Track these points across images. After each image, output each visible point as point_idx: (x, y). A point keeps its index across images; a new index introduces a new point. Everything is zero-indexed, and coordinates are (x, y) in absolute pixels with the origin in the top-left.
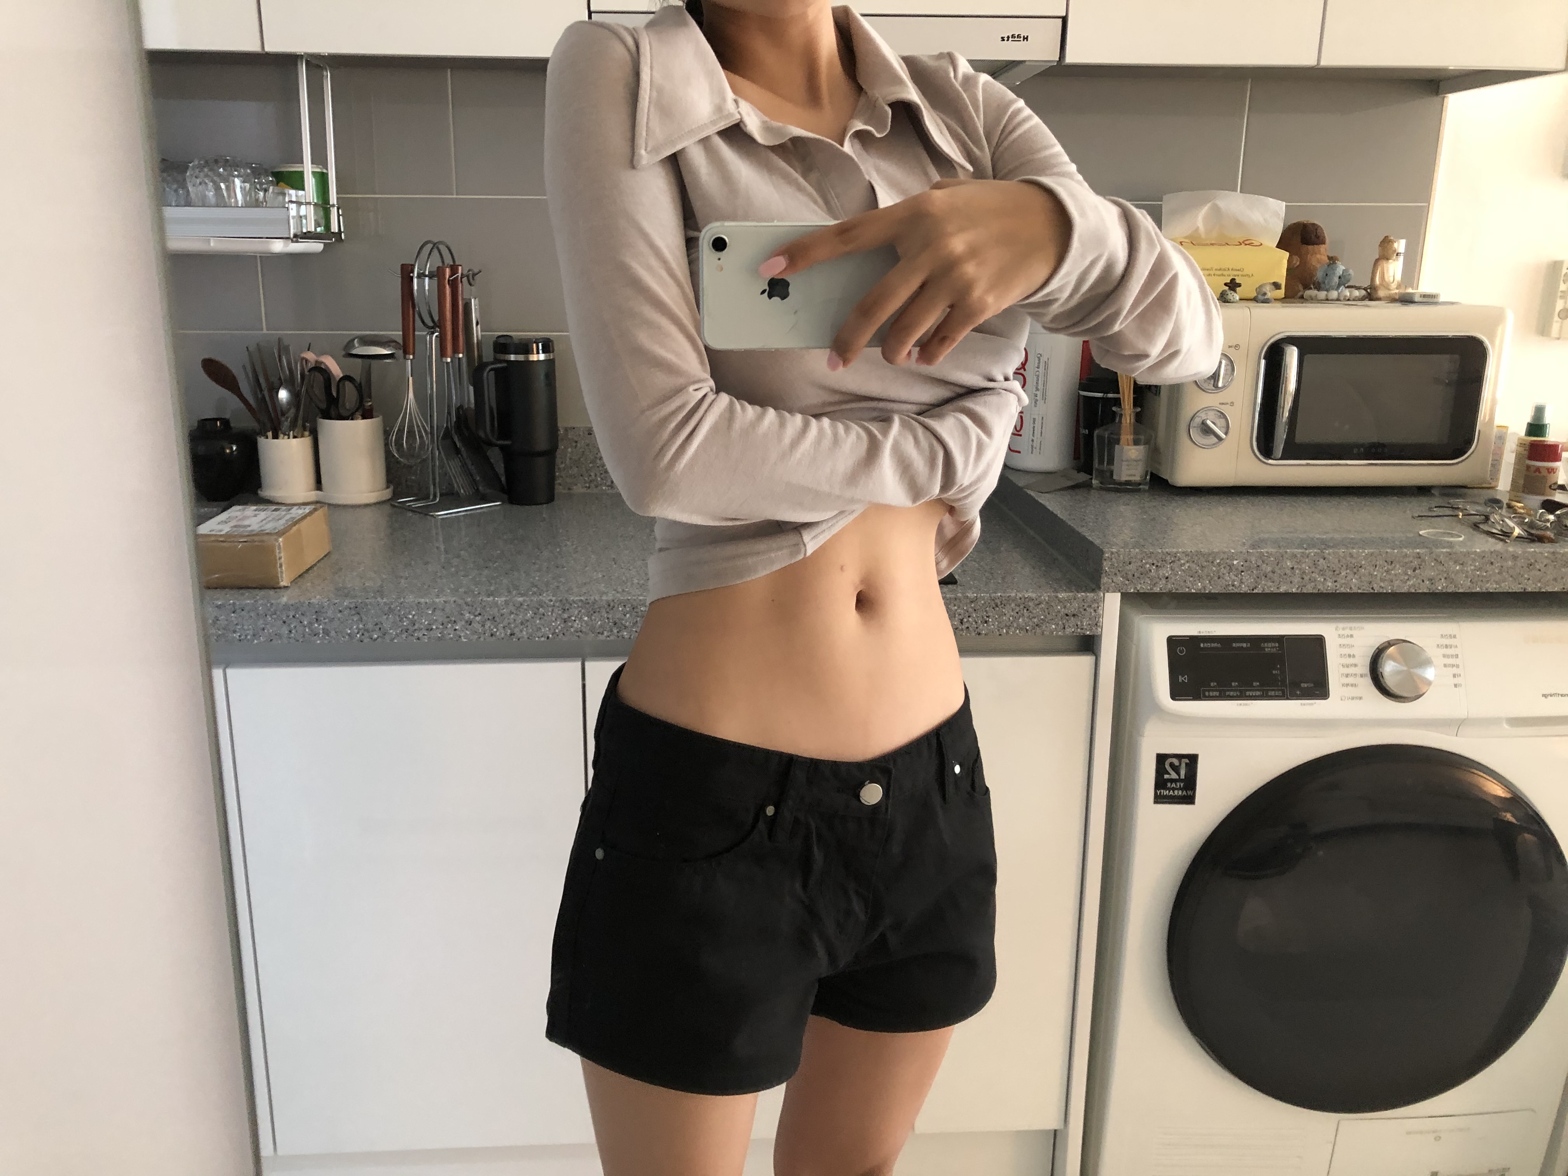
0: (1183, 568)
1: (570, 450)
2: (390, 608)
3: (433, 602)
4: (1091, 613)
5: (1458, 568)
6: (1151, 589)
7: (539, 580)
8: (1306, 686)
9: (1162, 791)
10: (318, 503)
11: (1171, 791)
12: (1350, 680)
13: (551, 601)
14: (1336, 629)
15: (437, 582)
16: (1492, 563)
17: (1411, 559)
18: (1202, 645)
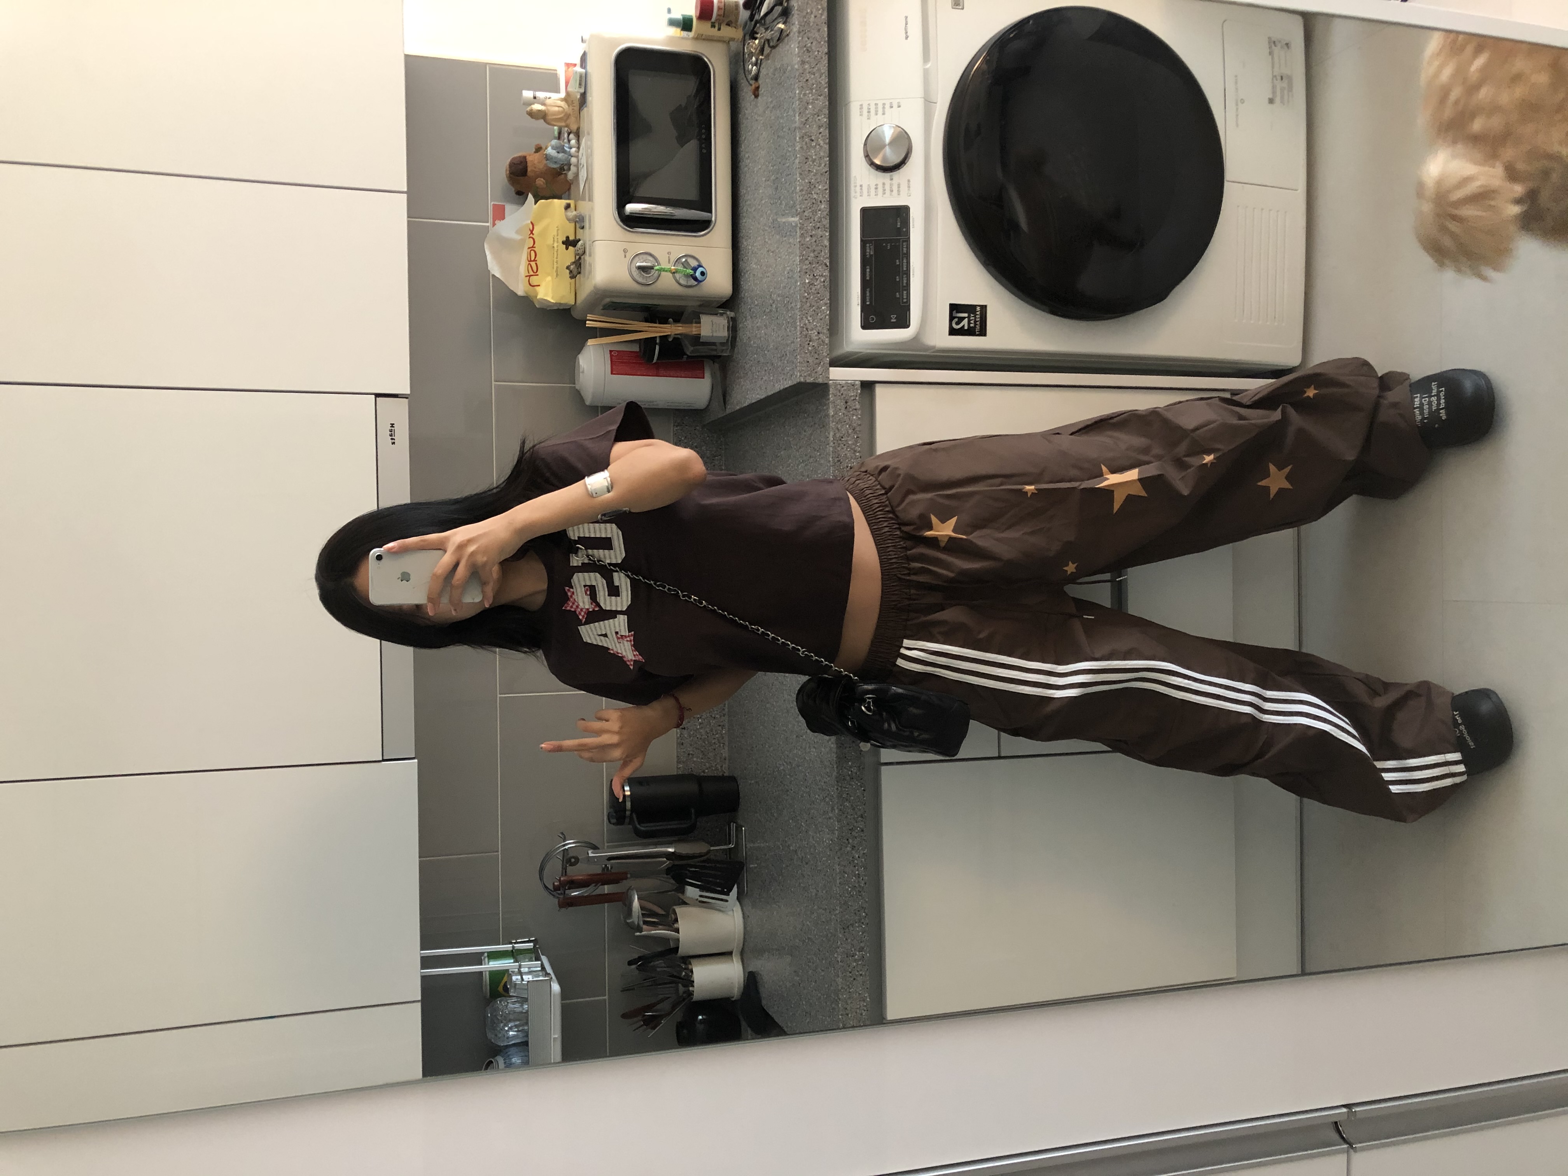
1: (695, 759)
2: (844, 904)
4: (844, 389)
5: (810, 107)
6: (827, 345)
7: (819, 795)
8: (899, 224)
9: (977, 330)
10: (742, 953)
11: (977, 324)
12: (895, 188)
13: (837, 789)
14: (856, 198)
15: (820, 870)
16: (807, 80)
17: (804, 143)
18: (868, 303)
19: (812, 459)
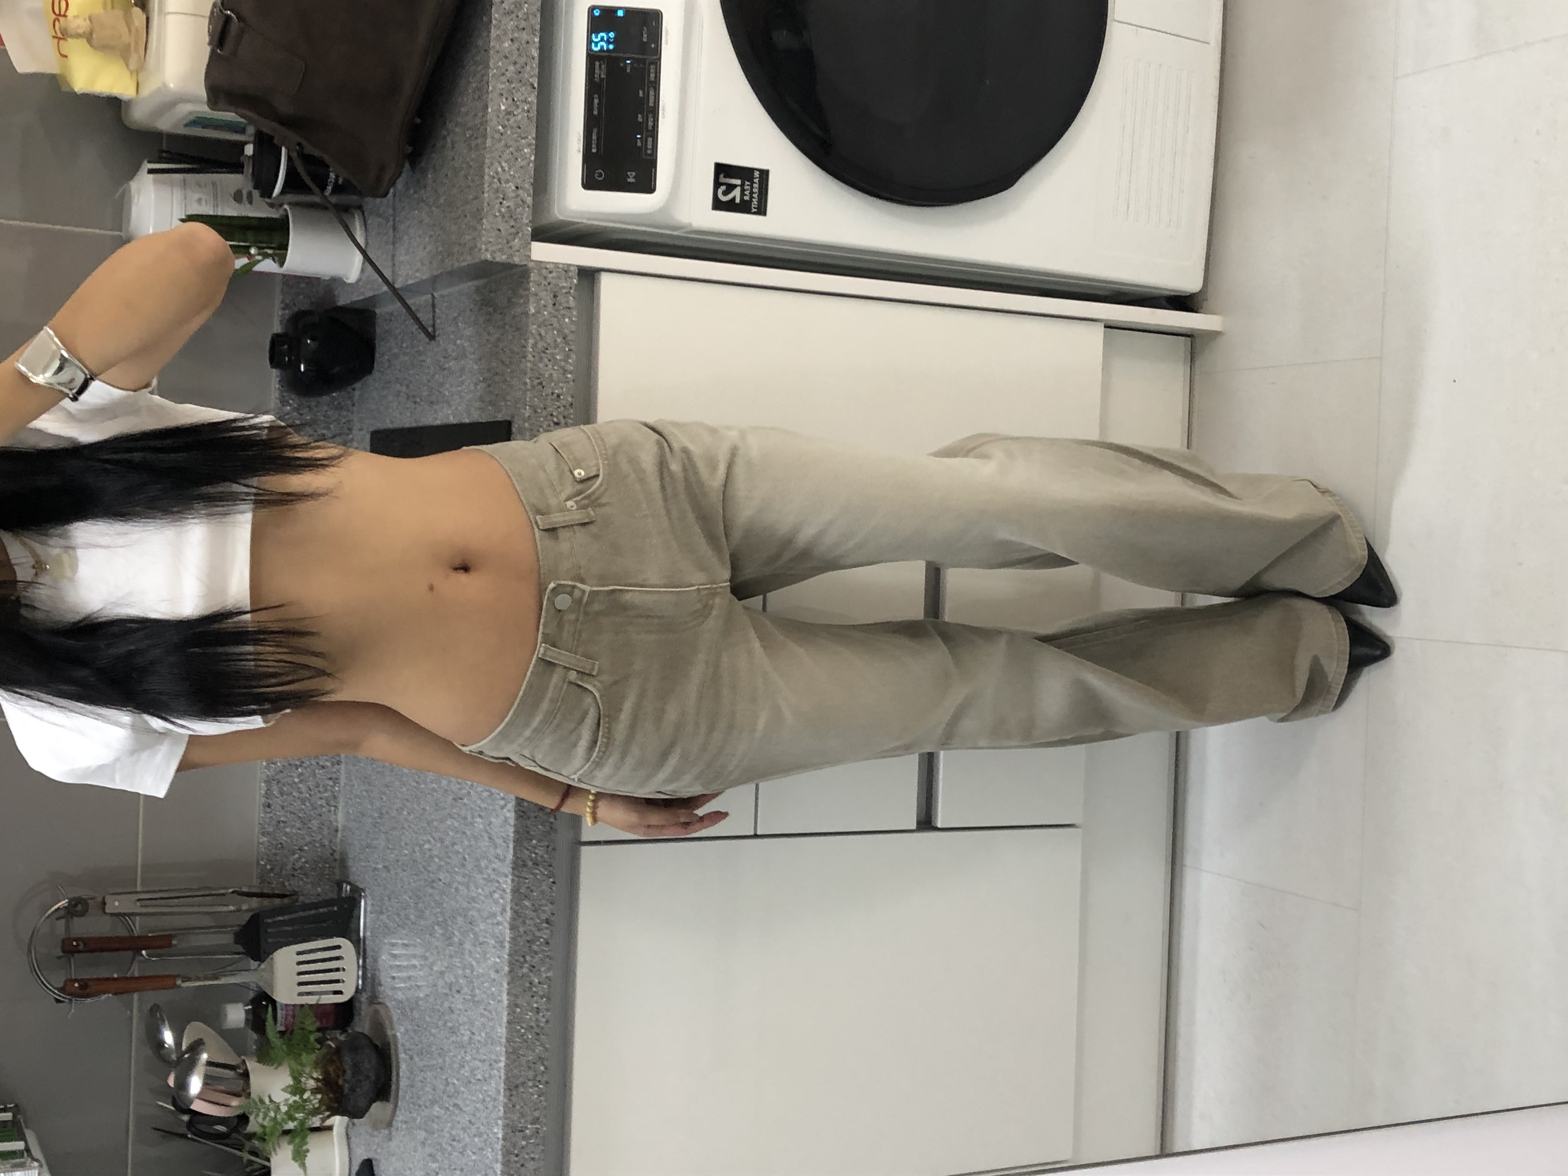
0: (507, 169)
1: (289, 830)
3: (507, 1007)
4: (553, 278)
6: (529, 207)
7: (483, 890)
8: (646, 35)
9: (753, 206)
11: (754, 195)
13: (513, 881)
15: (478, 1002)
18: (594, 151)
19: (497, 378)
